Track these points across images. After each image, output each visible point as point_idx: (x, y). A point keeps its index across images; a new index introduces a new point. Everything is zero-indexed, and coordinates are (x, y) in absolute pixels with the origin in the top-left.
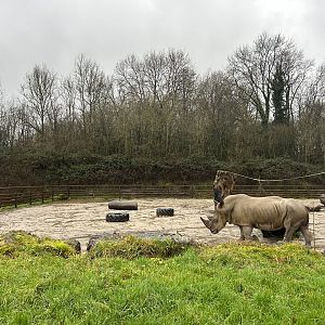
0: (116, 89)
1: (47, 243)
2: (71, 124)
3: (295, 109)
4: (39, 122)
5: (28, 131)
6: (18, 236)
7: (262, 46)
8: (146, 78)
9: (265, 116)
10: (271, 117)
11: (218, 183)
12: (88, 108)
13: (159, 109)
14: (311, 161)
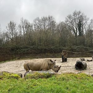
0: (33, 27)
1: (12, 75)
2: (21, 37)
3: (85, 32)
4: (11, 37)
5: (8, 39)
6: (4, 73)
7: (75, 14)
8: (42, 24)
9: (76, 34)
10: (78, 34)
11: (63, 54)
12: (25, 33)
13: (46, 32)
14: (89, 47)
